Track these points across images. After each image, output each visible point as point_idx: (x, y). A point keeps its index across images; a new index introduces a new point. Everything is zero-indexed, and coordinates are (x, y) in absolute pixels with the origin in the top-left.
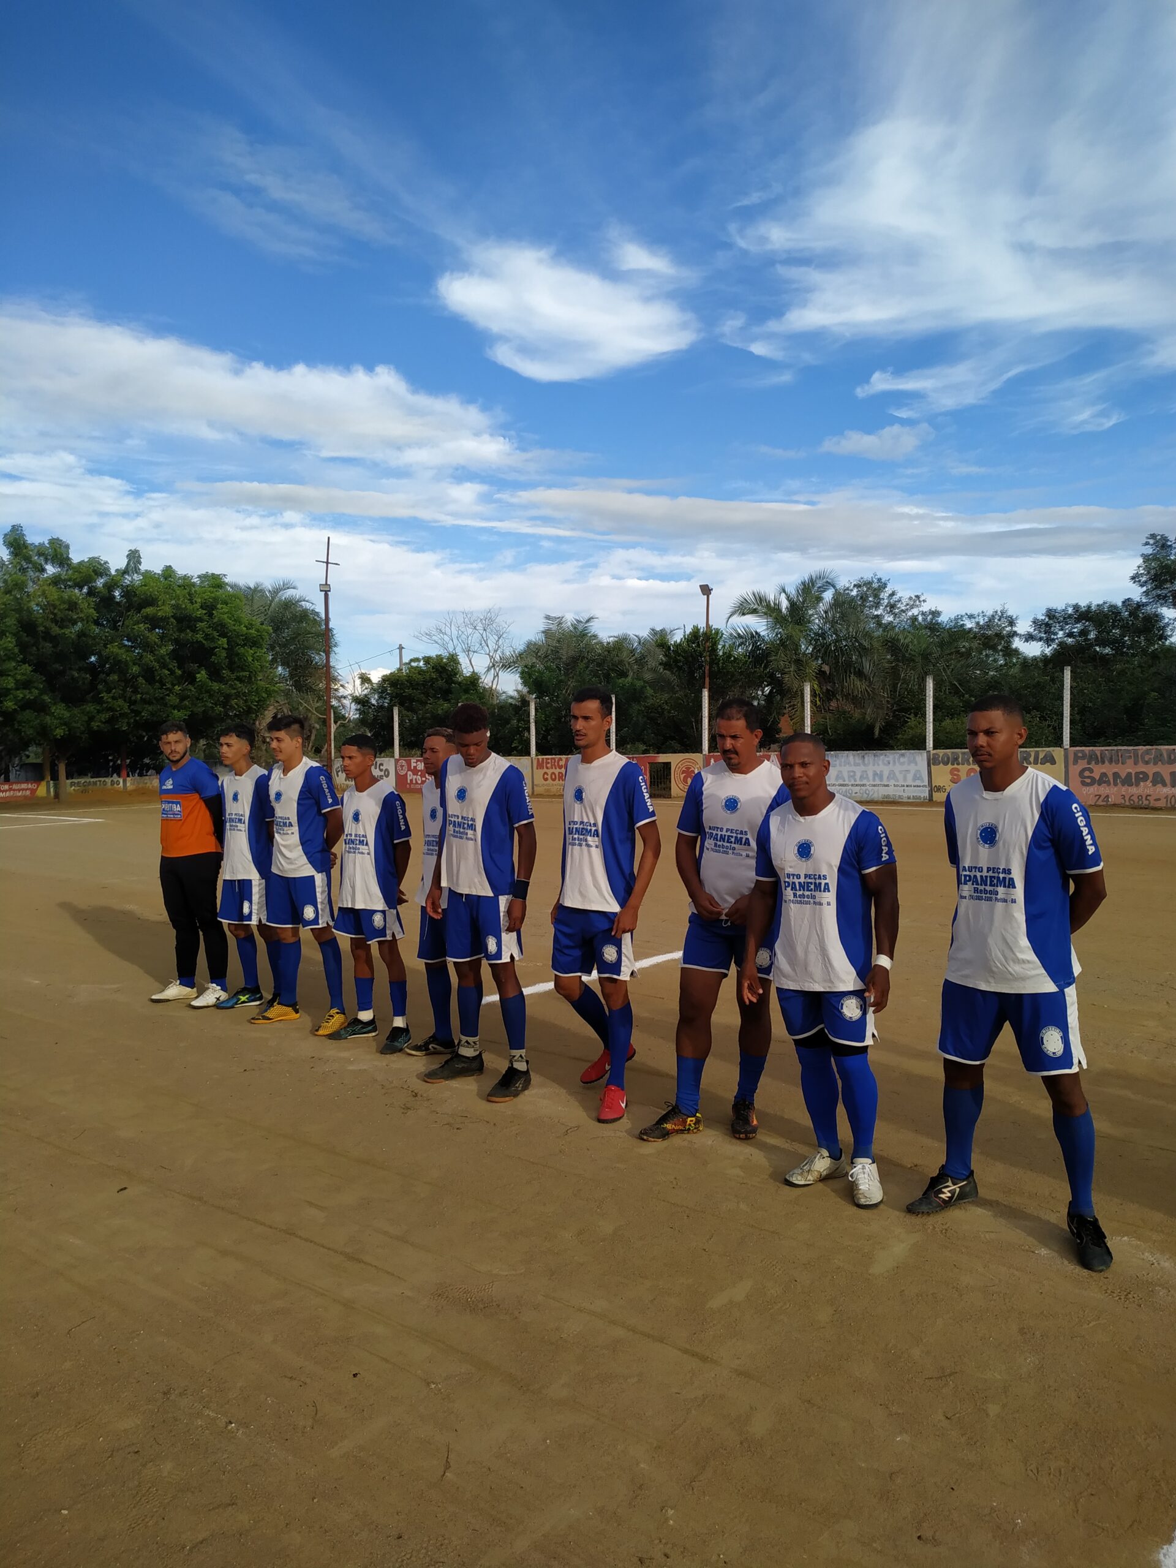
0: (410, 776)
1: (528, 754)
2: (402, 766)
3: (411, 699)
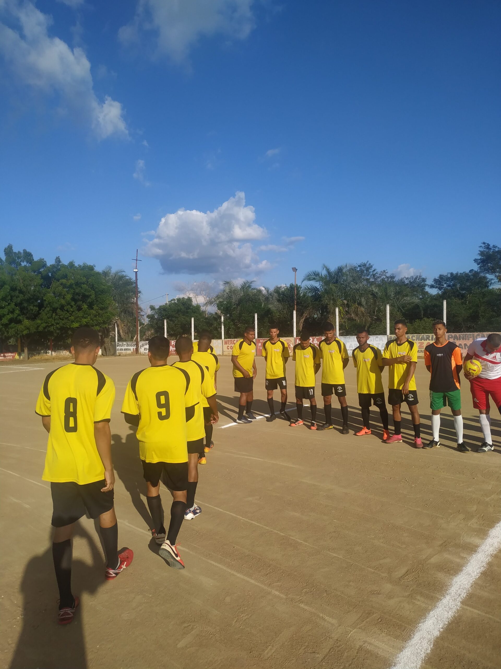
1: (222, 339)
3: (173, 316)
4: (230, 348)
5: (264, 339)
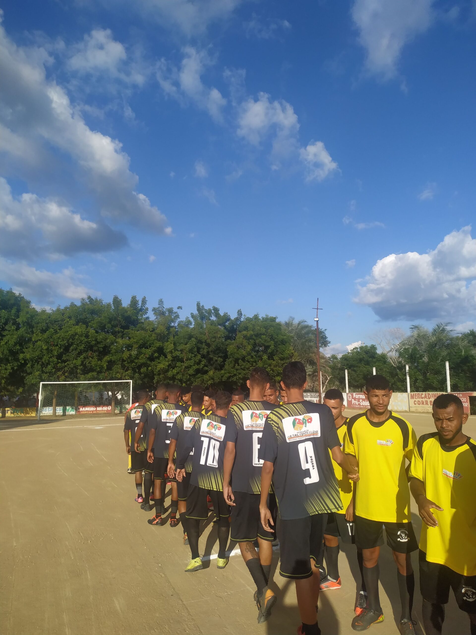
0: (353, 401)
1: (407, 392)
2: (350, 397)
3: (354, 366)
4: (417, 403)
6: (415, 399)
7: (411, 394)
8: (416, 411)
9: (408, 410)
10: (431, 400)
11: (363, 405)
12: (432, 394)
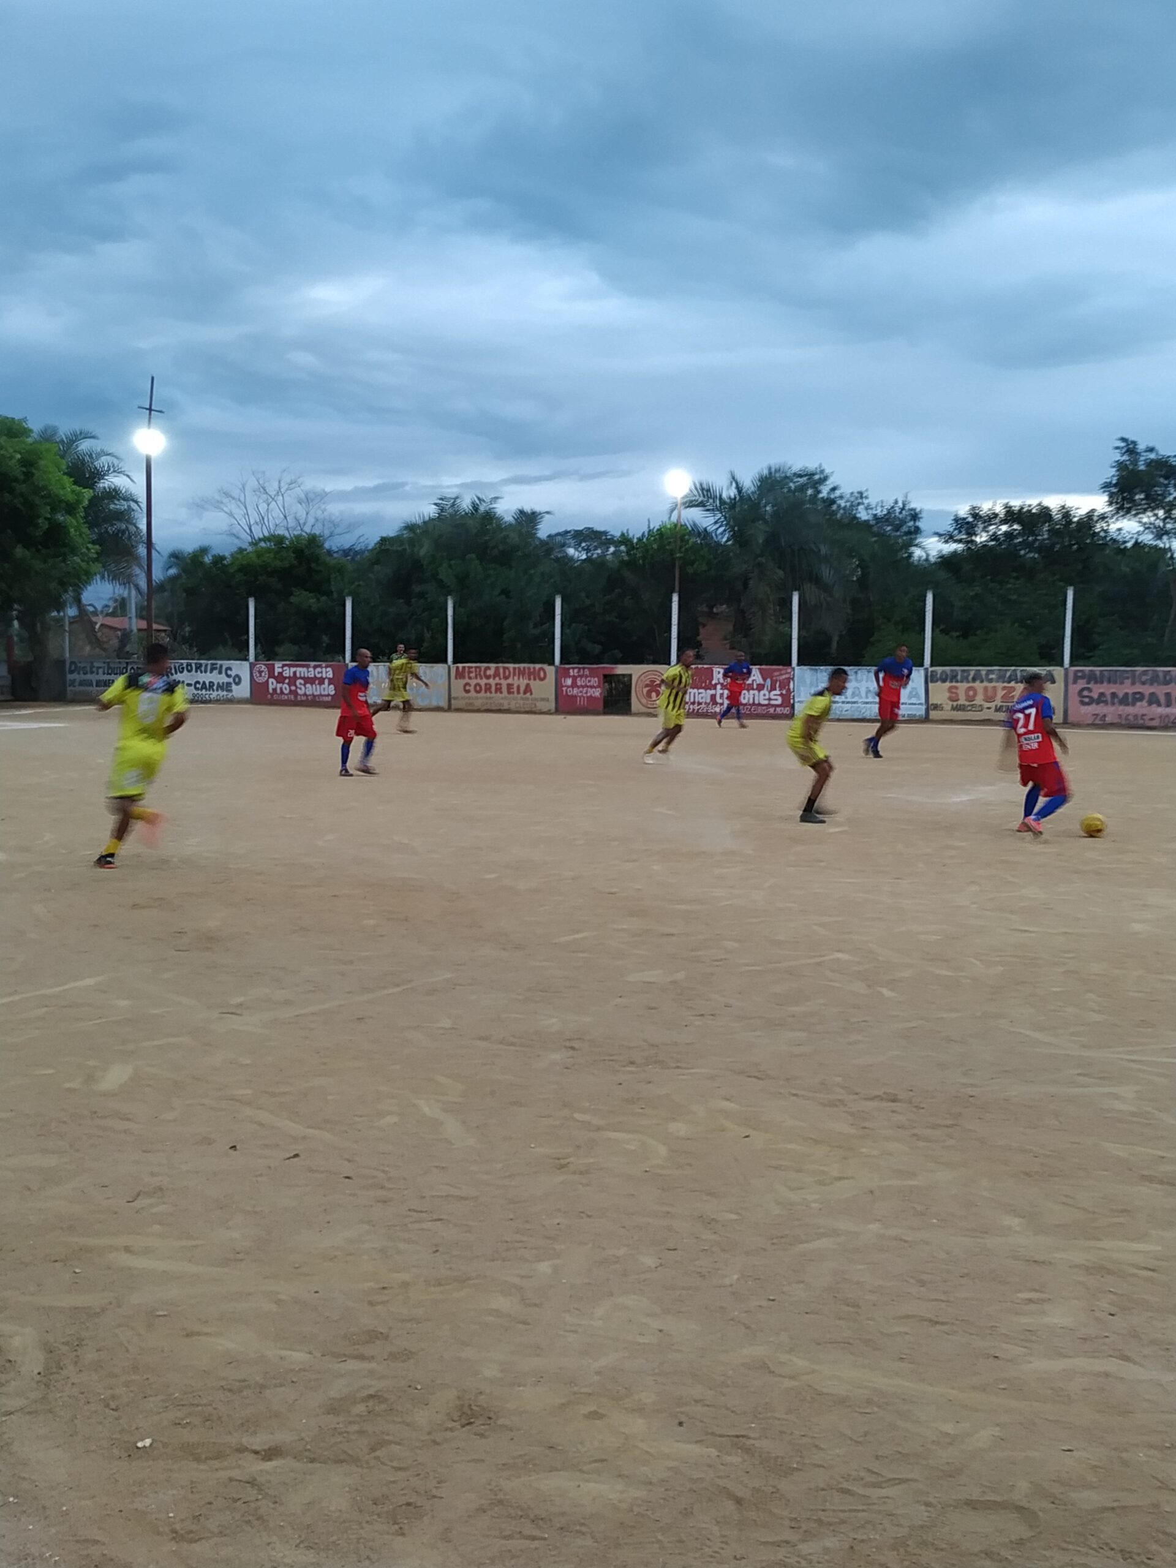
0: (273, 684)
1: (445, 661)
4: (472, 688)
5: (580, 666)
6: (467, 680)
7: (457, 668)
8: (466, 708)
9: (446, 706)
10: (510, 681)
11: (308, 693)
12: (514, 669)
